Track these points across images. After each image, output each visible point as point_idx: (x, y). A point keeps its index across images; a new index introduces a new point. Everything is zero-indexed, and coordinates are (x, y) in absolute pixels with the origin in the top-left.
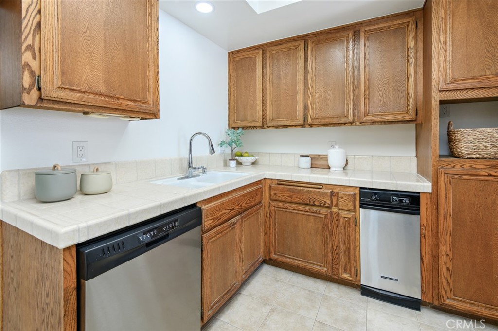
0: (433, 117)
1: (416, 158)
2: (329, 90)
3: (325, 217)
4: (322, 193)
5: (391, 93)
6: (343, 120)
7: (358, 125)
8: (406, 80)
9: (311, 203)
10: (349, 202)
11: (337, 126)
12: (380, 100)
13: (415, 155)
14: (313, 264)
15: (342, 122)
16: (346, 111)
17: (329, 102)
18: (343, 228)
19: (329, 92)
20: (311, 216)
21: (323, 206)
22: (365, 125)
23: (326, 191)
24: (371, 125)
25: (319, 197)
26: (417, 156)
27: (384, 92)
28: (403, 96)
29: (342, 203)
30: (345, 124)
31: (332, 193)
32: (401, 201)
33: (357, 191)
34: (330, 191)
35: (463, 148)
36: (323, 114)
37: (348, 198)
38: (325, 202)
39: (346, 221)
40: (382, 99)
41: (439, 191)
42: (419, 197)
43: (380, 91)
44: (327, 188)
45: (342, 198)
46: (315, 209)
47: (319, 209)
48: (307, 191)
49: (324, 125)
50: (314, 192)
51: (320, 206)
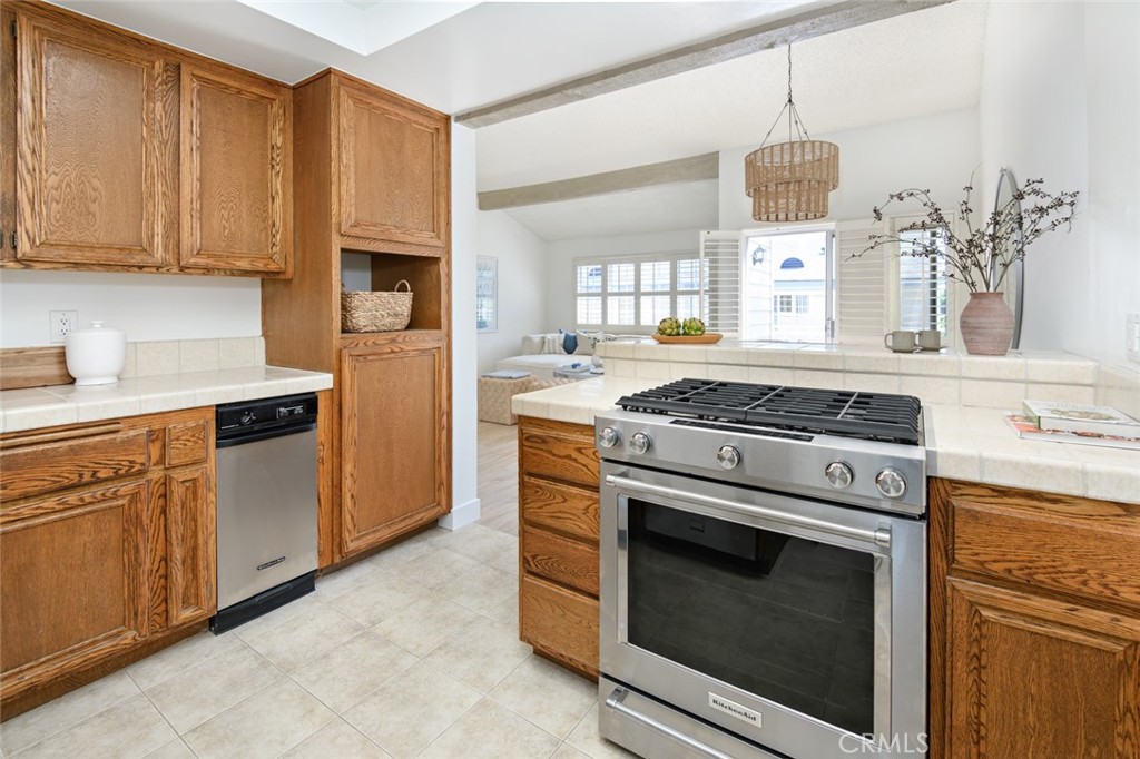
0: (333, 272)
1: (263, 340)
2: (96, 177)
3: (130, 502)
4: (123, 442)
5: (244, 218)
6: (138, 259)
7: (175, 274)
8: (270, 200)
9: (87, 478)
10: (196, 443)
11: (118, 271)
12: (225, 228)
13: (260, 333)
14: (95, 642)
15: (134, 262)
16: (144, 236)
17: (94, 207)
18: (179, 508)
19: (96, 182)
20: (83, 515)
21: (127, 475)
22: (191, 274)
23: (132, 433)
24: (204, 274)
25: (110, 456)
26: (265, 334)
27: (232, 213)
28: (265, 228)
29: (177, 451)
30: (141, 268)
31: (150, 433)
32: (291, 412)
33: (211, 416)
34: (144, 431)
35: (360, 318)
36: (75, 236)
37: (193, 436)
38: (131, 462)
39: (187, 488)
40: (227, 225)
41: (343, 383)
42: (317, 398)
43: (223, 208)
44: (133, 427)
45: (177, 439)
46: (98, 491)
47: (111, 487)
48: (71, 448)
49: (77, 265)
50: (94, 447)
51: (117, 477)
